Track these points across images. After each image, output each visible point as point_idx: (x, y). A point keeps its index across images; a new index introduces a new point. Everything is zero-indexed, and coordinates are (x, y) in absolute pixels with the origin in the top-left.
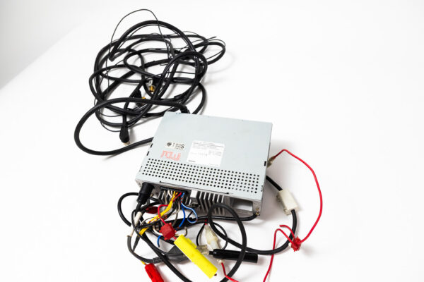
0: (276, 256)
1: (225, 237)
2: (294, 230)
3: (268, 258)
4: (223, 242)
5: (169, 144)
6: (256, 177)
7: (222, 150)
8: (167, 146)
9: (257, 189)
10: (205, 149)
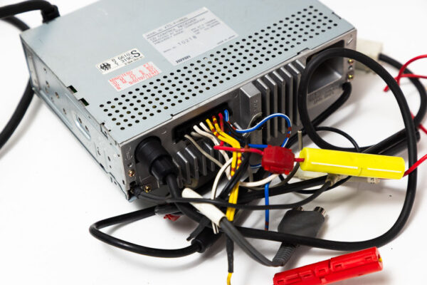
6: (311, 10)
7: (210, 16)
8: (105, 72)
9: (331, 20)
10: (180, 32)
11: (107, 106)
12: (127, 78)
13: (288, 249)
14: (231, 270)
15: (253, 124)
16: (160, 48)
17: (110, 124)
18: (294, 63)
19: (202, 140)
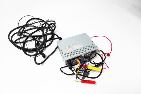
7: (80, 43)
8: (66, 49)
9: (95, 47)
10: (76, 45)
11: (65, 54)
12: (68, 50)
13: (84, 77)
14: (76, 79)
15: (83, 59)
16: (73, 46)
17: (65, 57)
18: (89, 52)
19: (76, 60)
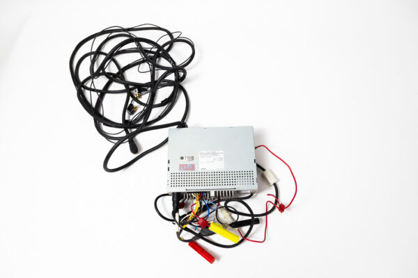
0: (268, 216)
1: (236, 212)
2: (277, 197)
3: (264, 217)
4: (235, 216)
5: (182, 158)
6: (251, 173)
7: (222, 156)
8: (180, 160)
10: (210, 157)
11: (173, 175)
12: (185, 167)
13: (197, 237)
16: (200, 160)
17: (169, 183)
